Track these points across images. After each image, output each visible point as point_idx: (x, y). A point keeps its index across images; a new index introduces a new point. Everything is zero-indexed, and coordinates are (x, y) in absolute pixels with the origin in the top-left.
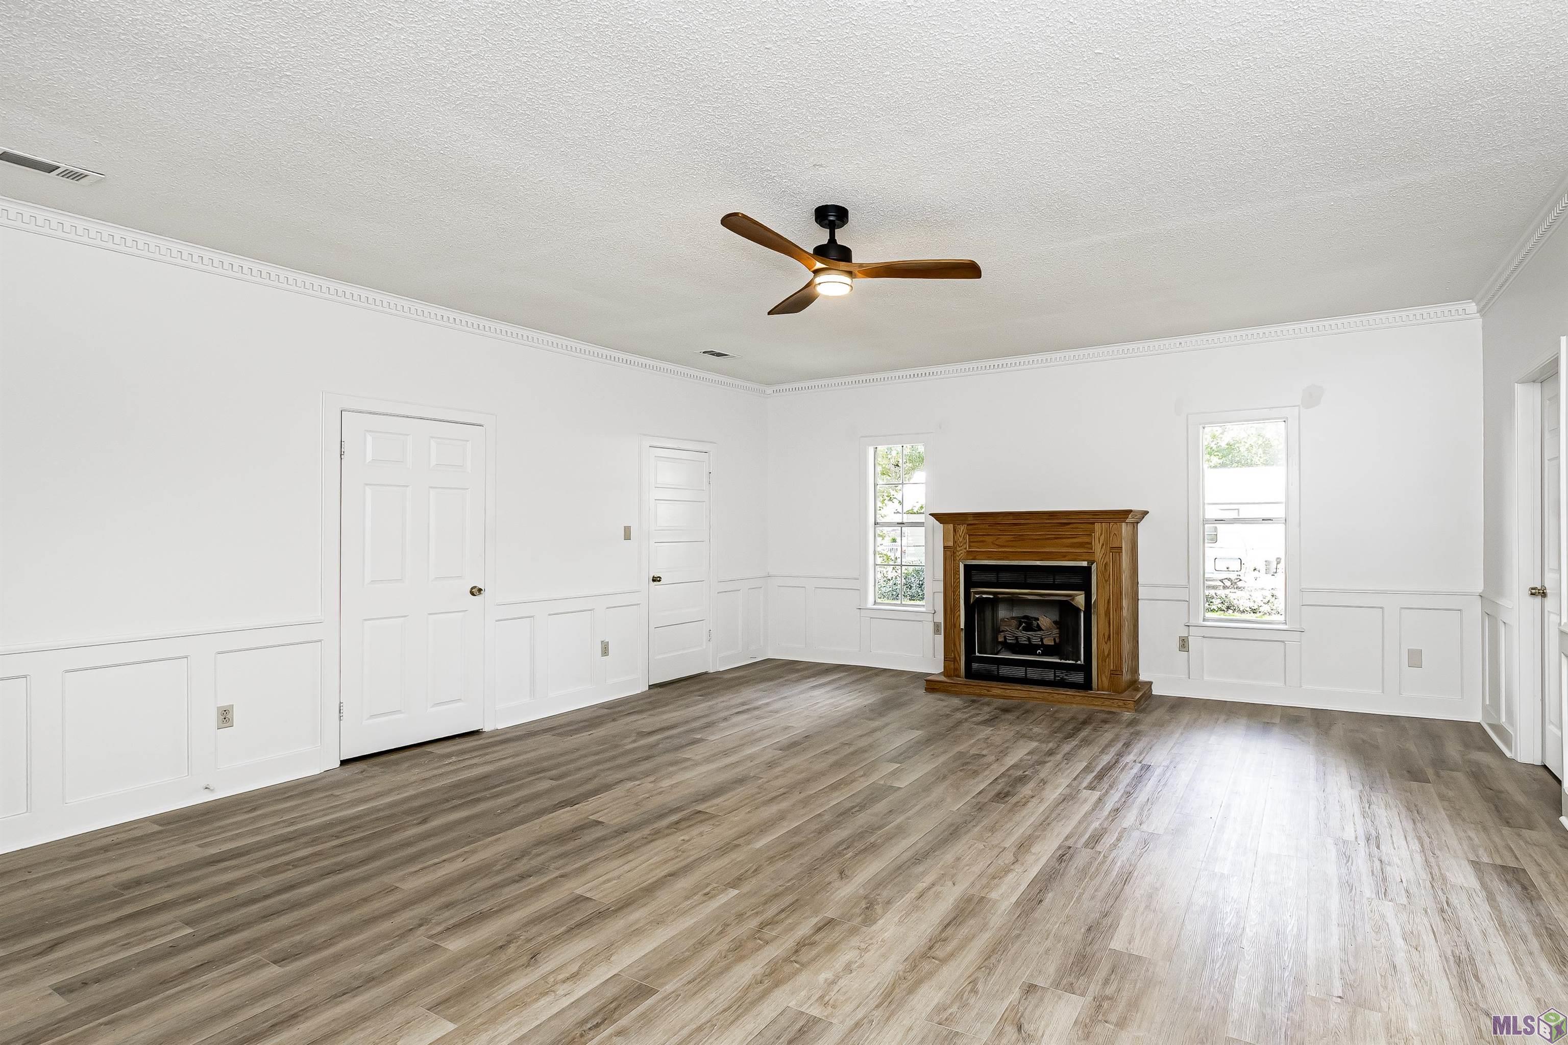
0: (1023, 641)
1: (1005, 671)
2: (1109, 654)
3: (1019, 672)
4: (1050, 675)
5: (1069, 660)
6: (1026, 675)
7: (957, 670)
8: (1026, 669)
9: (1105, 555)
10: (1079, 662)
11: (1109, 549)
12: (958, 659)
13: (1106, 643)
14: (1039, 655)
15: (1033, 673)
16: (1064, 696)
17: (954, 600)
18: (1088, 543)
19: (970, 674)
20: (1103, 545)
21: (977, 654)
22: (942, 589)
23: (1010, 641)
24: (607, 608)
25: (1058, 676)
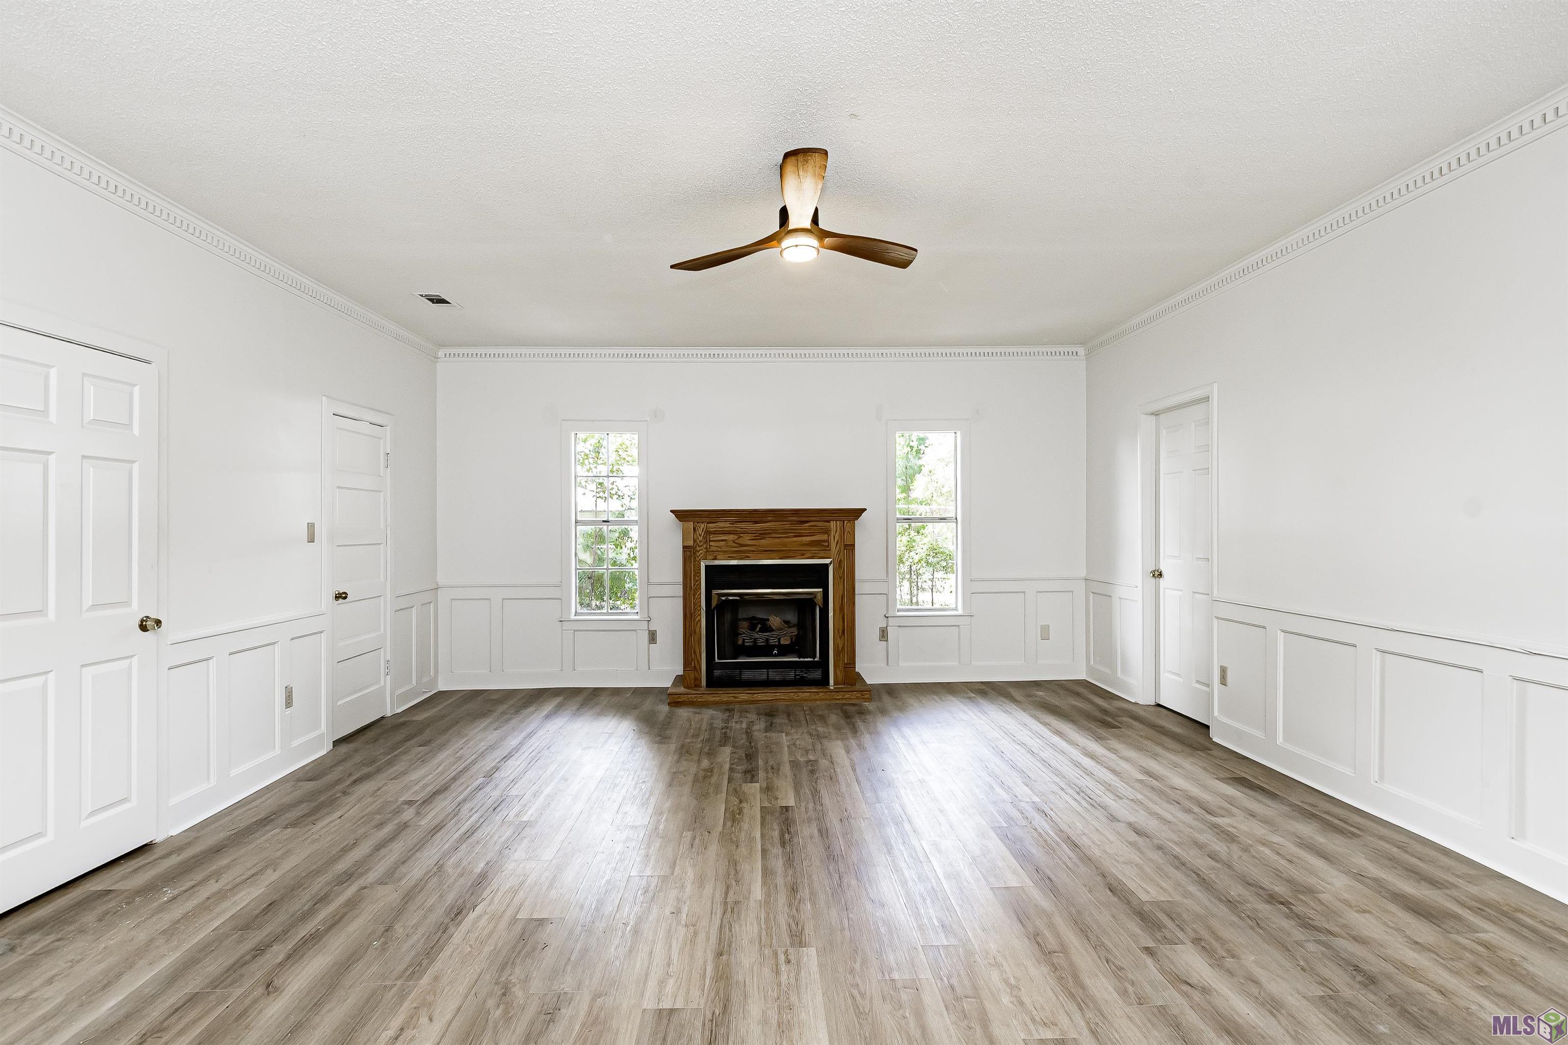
0: (761, 643)
1: (747, 675)
2: (843, 648)
3: (761, 675)
4: (791, 675)
5: (807, 658)
6: (768, 677)
7: (697, 680)
8: (768, 671)
9: (839, 552)
10: (816, 659)
11: (843, 547)
12: (698, 668)
13: (840, 638)
14: (776, 656)
15: (774, 675)
16: (809, 694)
17: (694, 604)
18: (824, 541)
19: (713, 683)
20: (837, 542)
21: (717, 660)
22: (681, 594)
23: (748, 644)
24: (292, 639)
25: (798, 675)
